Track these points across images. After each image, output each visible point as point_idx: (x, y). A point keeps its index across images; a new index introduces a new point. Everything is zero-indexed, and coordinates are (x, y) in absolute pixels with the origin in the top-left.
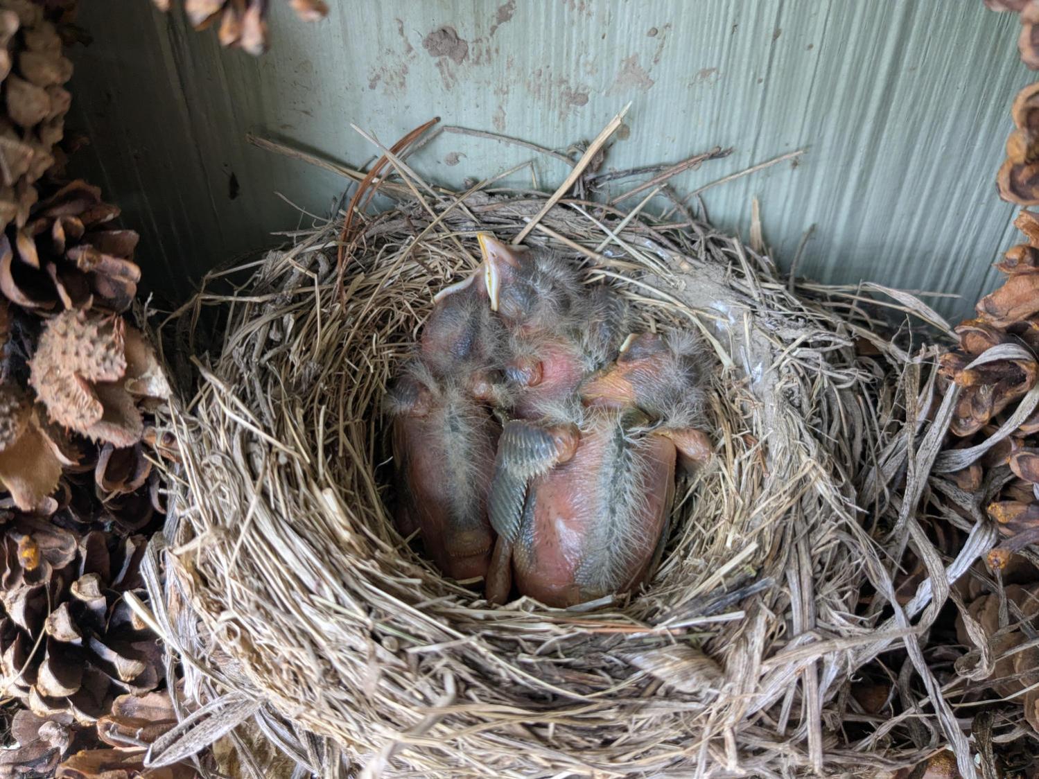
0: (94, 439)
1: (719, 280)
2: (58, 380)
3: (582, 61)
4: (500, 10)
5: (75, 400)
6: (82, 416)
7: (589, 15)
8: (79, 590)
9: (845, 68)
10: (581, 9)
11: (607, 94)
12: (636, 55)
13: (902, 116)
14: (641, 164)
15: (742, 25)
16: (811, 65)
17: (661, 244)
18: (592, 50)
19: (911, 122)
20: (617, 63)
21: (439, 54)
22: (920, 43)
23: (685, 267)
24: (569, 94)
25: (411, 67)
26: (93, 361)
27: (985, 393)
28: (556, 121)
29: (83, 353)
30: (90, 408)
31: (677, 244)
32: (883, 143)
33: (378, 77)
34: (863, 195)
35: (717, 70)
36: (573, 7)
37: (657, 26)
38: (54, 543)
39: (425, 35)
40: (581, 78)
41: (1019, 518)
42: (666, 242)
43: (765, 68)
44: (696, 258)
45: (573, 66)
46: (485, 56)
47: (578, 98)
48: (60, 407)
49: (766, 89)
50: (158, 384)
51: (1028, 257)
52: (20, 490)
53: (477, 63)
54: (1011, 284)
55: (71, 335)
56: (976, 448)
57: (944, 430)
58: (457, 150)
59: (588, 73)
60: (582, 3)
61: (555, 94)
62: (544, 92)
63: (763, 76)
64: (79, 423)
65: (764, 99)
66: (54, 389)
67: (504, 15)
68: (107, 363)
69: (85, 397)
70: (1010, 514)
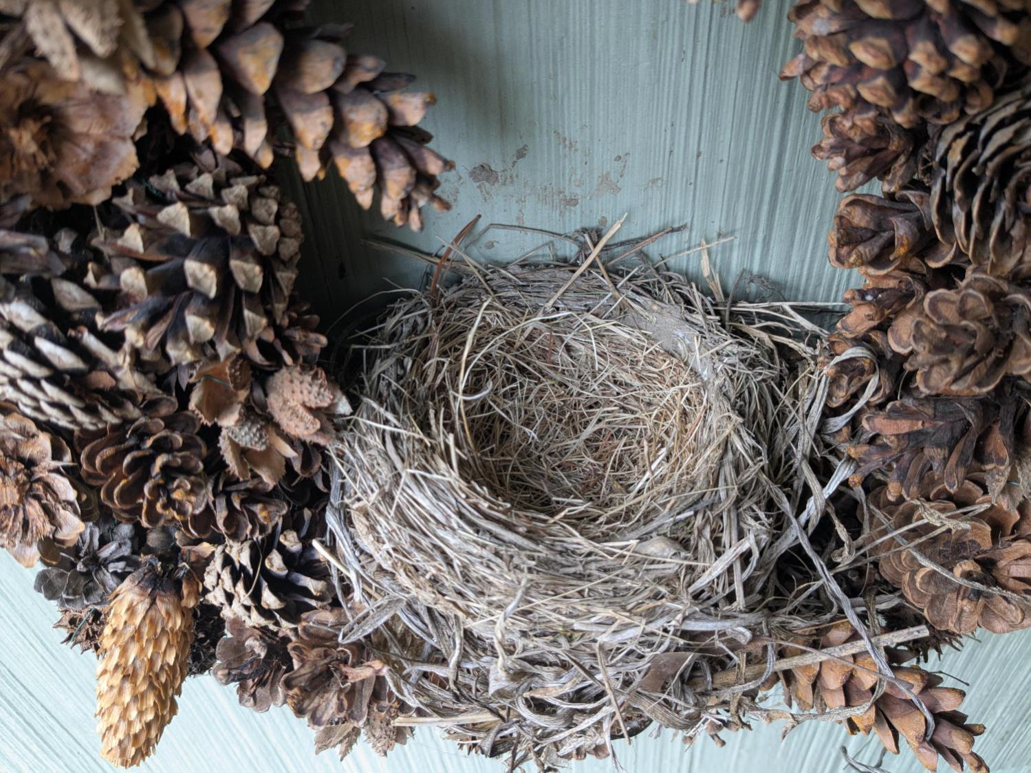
1: (678, 315)
2: (290, 408)
3: (573, 179)
4: (518, 152)
5: (302, 419)
6: (307, 428)
7: (576, 150)
8: (286, 539)
9: (746, 172)
10: (570, 148)
11: (591, 198)
12: (608, 173)
13: (788, 200)
15: (675, 151)
16: (724, 172)
17: (638, 293)
18: (579, 172)
20: (596, 179)
21: (479, 181)
22: (793, 154)
23: (655, 308)
24: (565, 200)
25: (461, 189)
26: (312, 397)
27: (845, 380)
28: (558, 219)
29: (305, 392)
30: (312, 423)
31: (649, 292)
32: (777, 217)
34: (768, 250)
35: (661, 179)
36: (565, 146)
37: (620, 154)
38: (272, 509)
39: (470, 169)
40: (573, 190)
41: (865, 454)
42: (641, 291)
43: (693, 175)
44: (662, 301)
45: (567, 183)
46: (509, 180)
47: (573, 202)
48: (292, 424)
49: (695, 188)
50: (343, 407)
51: (857, 296)
52: (267, 473)
53: (504, 184)
54: (857, 311)
55: (295, 381)
56: (845, 415)
57: (822, 404)
58: (492, 240)
59: (578, 186)
60: (571, 144)
61: (556, 201)
62: (549, 199)
63: (693, 181)
64: (306, 432)
65: (694, 194)
66: (287, 414)
67: (521, 154)
68: (321, 397)
69: (308, 417)
70: (858, 452)
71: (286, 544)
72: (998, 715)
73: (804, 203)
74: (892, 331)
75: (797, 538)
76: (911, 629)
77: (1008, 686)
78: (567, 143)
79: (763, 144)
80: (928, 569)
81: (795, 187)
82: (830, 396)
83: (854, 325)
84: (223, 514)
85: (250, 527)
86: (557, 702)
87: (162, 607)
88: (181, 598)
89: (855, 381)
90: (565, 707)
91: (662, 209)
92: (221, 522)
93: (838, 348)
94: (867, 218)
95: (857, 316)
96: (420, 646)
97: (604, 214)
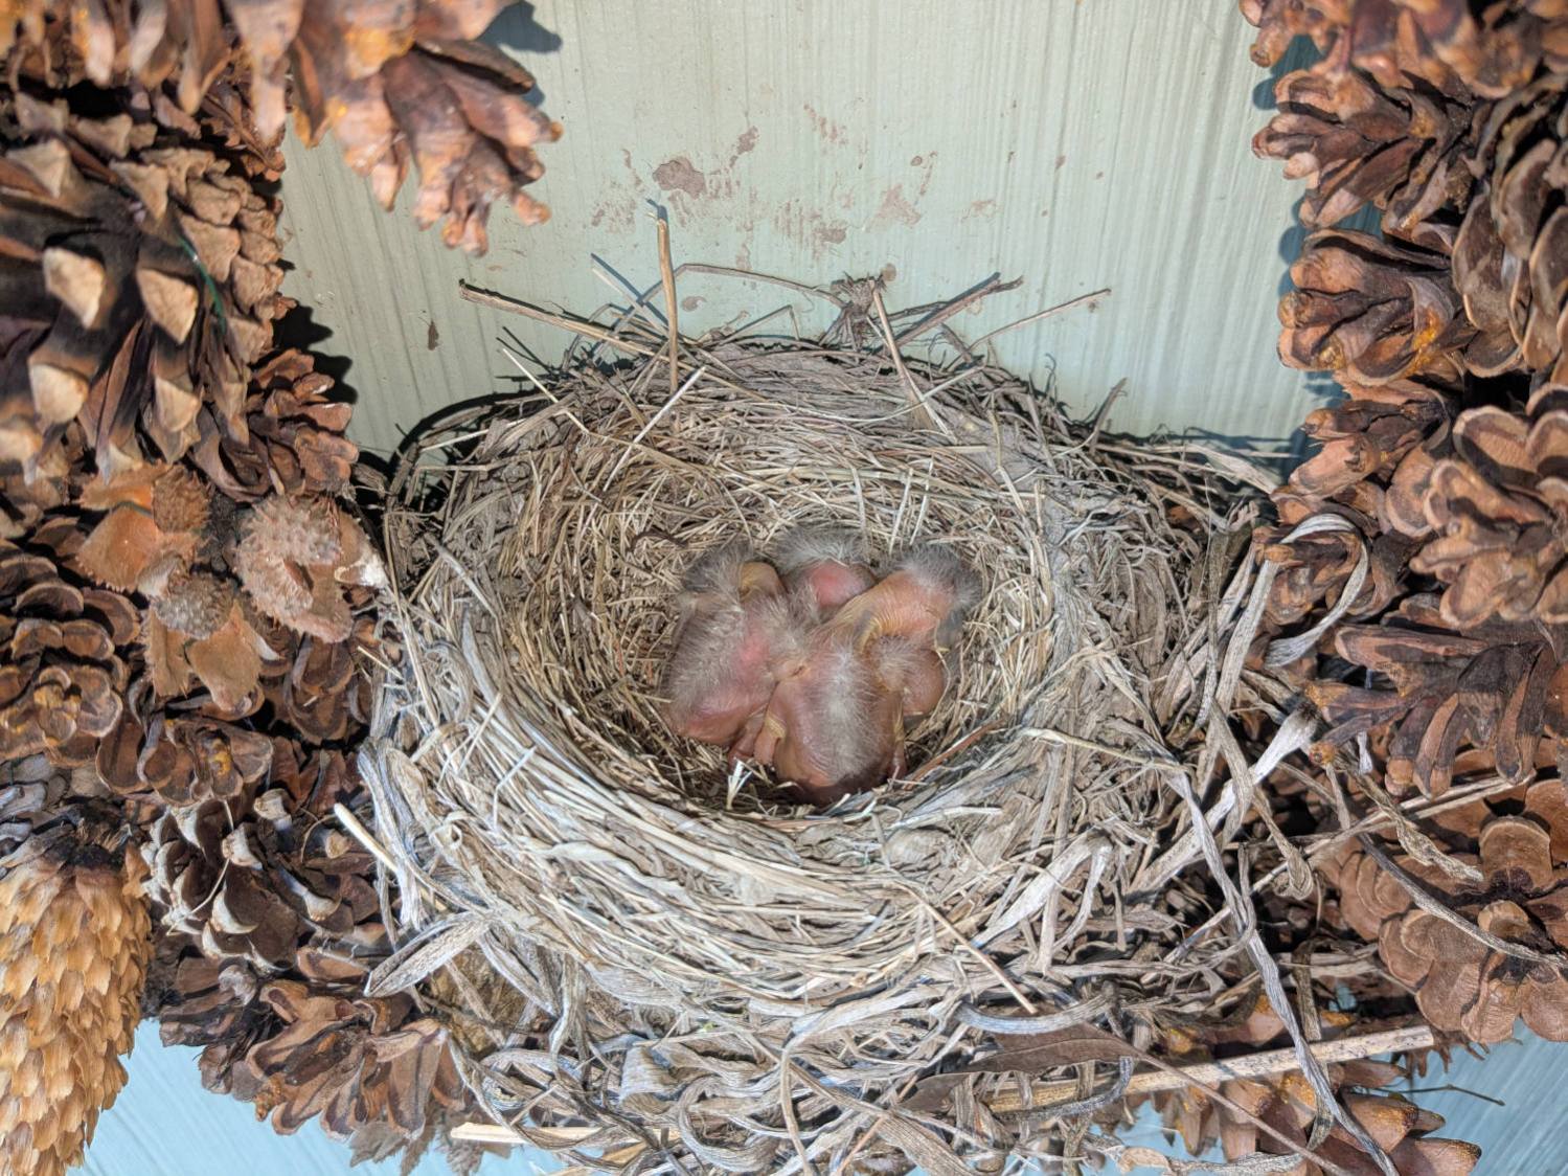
0: (301, 633)
1: (1009, 444)
2: (266, 568)
3: (837, 193)
4: (741, 139)
5: (284, 590)
6: (290, 607)
7: (843, 142)
8: (264, 807)
9: (1143, 197)
10: (833, 138)
11: (868, 230)
12: (900, 187)
13: (1216, 252)
14: (912, 305)
15: (1018, 154)
16: (1103, 195)
17: (943, 402)
18: (848, 182)
19: (1225, 258)
20: (877, 196)
21: (671, 187)
22: (1228, 169)
23: (971, 427)
24: (823, 231)
25: (639, 201)
26: (306, 546)
27: (1303, 575)
28: (809, 262)
29: (296, 538)
30: (300, 598)
31: (962, 400)
32: (1195, 281)
33: (602, 213)
34: (1178, 339)
35: (993, 202)
36: (824, 134)
37: (921, 154)
38: (247, 749)
39: (655, 167)
40: (835, 214)
42: (948, 398)
43: (1049, 199)
44: (984, 418)
45: (827, 199)
46: (724, 189)
47: (836, 235)
48: (268, 597)
49: (1052, 222)
50: (373, 573)
51: (1329, 422)
52: (219, 688)
53: (716, 197)
54: (1329, 451)
55: (282, 519)
56: (1304, 636)
57: (1259, 613)
58: (694, 294)
59: (846, 206)
60: (834, 130)
61: (808, 231)
62: (794, 228)
63: (1048, 208)
64: (288, 614)
65: (1050, 233)
66: (262, 578)
67: (746, 144)
68: (322, 548)
69: (295, 587)
70: (1327, 696)
71: (263, 815)
72: (1535, 1143)
73: (1244, 260)
74: (1395, 490)
75: (1201, 852)
76: (1403, 1033)
77: (1554, 1098)
78: (828, 128)
80: (1427, 914)
81: (1229, 229)
82: (1275, 601)
83: (1322, 479)
84: (149, 751)
85: (196, 781)
86: (748, 1124)
87: (86, 893)
88: (121, 882)
89: (1322, 576)
90: (760, 1133)
91: (994, 256)
92: (141, 766)
93: (1291, 513)
94: (1354, 271)
95: (1328, 462)
96: (516, 1003)
97: (892, 260)
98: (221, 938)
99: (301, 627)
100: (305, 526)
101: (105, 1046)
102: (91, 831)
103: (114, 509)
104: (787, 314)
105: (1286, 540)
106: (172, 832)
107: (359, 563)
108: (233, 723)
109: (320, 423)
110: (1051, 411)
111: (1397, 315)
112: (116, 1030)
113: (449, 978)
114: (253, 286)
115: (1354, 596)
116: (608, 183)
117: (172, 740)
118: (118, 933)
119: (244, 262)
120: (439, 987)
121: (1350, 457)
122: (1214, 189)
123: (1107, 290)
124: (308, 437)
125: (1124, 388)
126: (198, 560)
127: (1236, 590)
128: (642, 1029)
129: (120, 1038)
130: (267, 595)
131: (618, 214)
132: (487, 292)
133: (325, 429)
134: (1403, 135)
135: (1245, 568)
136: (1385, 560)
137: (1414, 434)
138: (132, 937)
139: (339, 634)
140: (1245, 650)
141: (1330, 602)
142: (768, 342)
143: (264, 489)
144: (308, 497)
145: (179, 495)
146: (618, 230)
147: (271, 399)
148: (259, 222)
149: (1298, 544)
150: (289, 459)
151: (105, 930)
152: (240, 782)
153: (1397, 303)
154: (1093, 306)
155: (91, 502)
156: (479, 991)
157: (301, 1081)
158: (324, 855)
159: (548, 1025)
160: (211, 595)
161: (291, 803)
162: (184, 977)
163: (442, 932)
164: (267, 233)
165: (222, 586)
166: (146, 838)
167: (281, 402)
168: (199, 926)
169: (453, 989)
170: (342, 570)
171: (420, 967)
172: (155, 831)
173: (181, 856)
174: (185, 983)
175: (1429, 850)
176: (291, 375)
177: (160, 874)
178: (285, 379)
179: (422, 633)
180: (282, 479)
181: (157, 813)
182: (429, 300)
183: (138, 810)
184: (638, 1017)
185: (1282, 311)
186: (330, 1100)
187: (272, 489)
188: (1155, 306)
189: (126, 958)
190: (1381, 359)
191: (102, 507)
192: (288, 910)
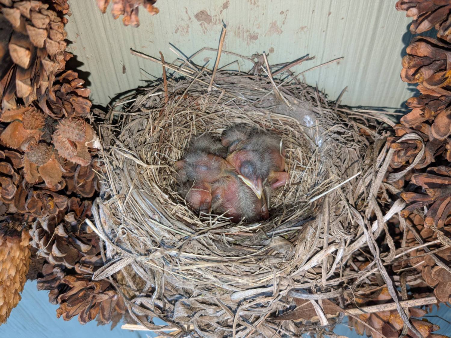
0: (74, 163)
1: (308, 107)
2: (62, 142)
3: (255, 23)
4: (224, 4)
5: (67, 149)
6: (70, 155)
7: (258, 6)
8: (67, 218)
9: (356, 26)
11: (265, 36)
12: (276, 22)
13: (380, 46)
15: (316, 10)
16: (343, 25)
17: (287, 94)
18: (259, 20)
20: (268, 24)
21: (201, 21)
23: (296, 102)
24: (250, 36)
25: (190, 25)
26: (74, 135)
27: (403, 153)
28: (246, 46)
29: (71, 132)
30: (73, 152)
31: (293, 93)
32: (372, 55)
33: (178, 29)
35: (307, 27)
36: (252, 3)
37: (283, 11)
38: (59, 200)
39: (195, 14)
40: (254, 30)
41: (411, 198)
42: (289, 93)
43: (325, 26)
44: (300, 99)
45: (252, 25)
46: (218, 21)
47: (254, 37)
49: (326, 34)
50: (97, 144)
51: (415, 102)
52: (48, 181)
53: (215, 24)
54: (414, 111)
55: (66, 126)
56: (400, 172)
57: (388, 165)
58: (208, 57)
59: (258, 28)
60: (255, 2)
61: (245, 36)
62: (241, 35)
63: (325, 29)
64: (69, 157)
65: (325, 38)
66: (60, 144)
67: (225, 6)
68: (79, 136)
69: (71, 148)
70: (408, 196)
71: (68, 220)
74: (434, 125)
75: (366, 243)
76: (427, 299)
78: (253, 1)
79: (368, 10)
80: (440, 267)
82: (393, 161)
83: (411, 121)
84: (29, 201)
85: (43, 210)
86: (216, 325)
87: (9, 245)
88: (20, 241)
89: (409, 153)
90: (219, 328)
91: (307, 45)
92: (26, 205)
93: (400, 133)
94: (428, 50)
95: (414, 115)
96: (144, 283)
97: (272, 46)
98: (55, 258)
99: (74, 161)
100: (73, 128)
101: (14, 290)
102: (14, 224)
103: (13, 121)
104: (236, 63)
105: (398, 141)
106: (39, 226)
107: (93, 141)
108: (56, 192)
109: (79, 94)
110: (322, 97)
111: (442, 65)
112: (17, 286)
113: (122, 274)
114: (53, 48)
115: (418, 161)
116: (180, 19)
117: (35, 197)
118: (18, 258)
119: (50, 41)
120: (119, 277)
121: (422, 113)
122: (380, 25)
123: (343, 57)
124: (74, 98)
125: (346, 90)
126: (41, 139)
127: (381, 158)
128: (182, 294)
129: (19, 288)
130: (62, 151)
131: (183, 29)
132: (139, 52)
133: (80, 96)
134: (447, 4)
135: (384, 150)
136: (430, 149)
137: (443, 107)
138: (24, 258)
139: (87, 163)
140: (382, 177)
141: (410, 162)
142: (231, 72)
143: (61, 116)
144: (76, 118)
145: (33, 117)
146: (183, 35)
147: (63, 86)
148: (57, 26)
149: (402, 143)
150: (70, 106)
151: (14, 257)
152: (58, 210)
153: (443, 61)
154: (338, 63)
155: (4, 120)
156: (132, 278)
157: (73, 306)
158: (86, 233)
159: (153, 290)
160: (44, 151)
161: (76, 217)
162: (45, 270)
163: (118, 260)
164: (60, 30)
165: (49, 148)
166: (30, 227)
167: (66, 87)
168: (48, 254)
169: (123, 278)
170: (87, 143)
171: (111, 270)
172: (34, 225)
173: (42, 233)
174: (45, 272)
175: (448, 241)
176: (70, 78)
177: (36, 239)
178: (68, 79)
179: (112, 165)
180: (67, 112)
181: (34, 220)
182: (123, 57)
183: (28, 218)
184: (181, 289)
185: (403, 63)
186: (82, 311)
187: (64, 115)
188: (359, 63)
189: (22, 264)
190: (435, 80)
191: (9, 121)
192: (75, 250)
